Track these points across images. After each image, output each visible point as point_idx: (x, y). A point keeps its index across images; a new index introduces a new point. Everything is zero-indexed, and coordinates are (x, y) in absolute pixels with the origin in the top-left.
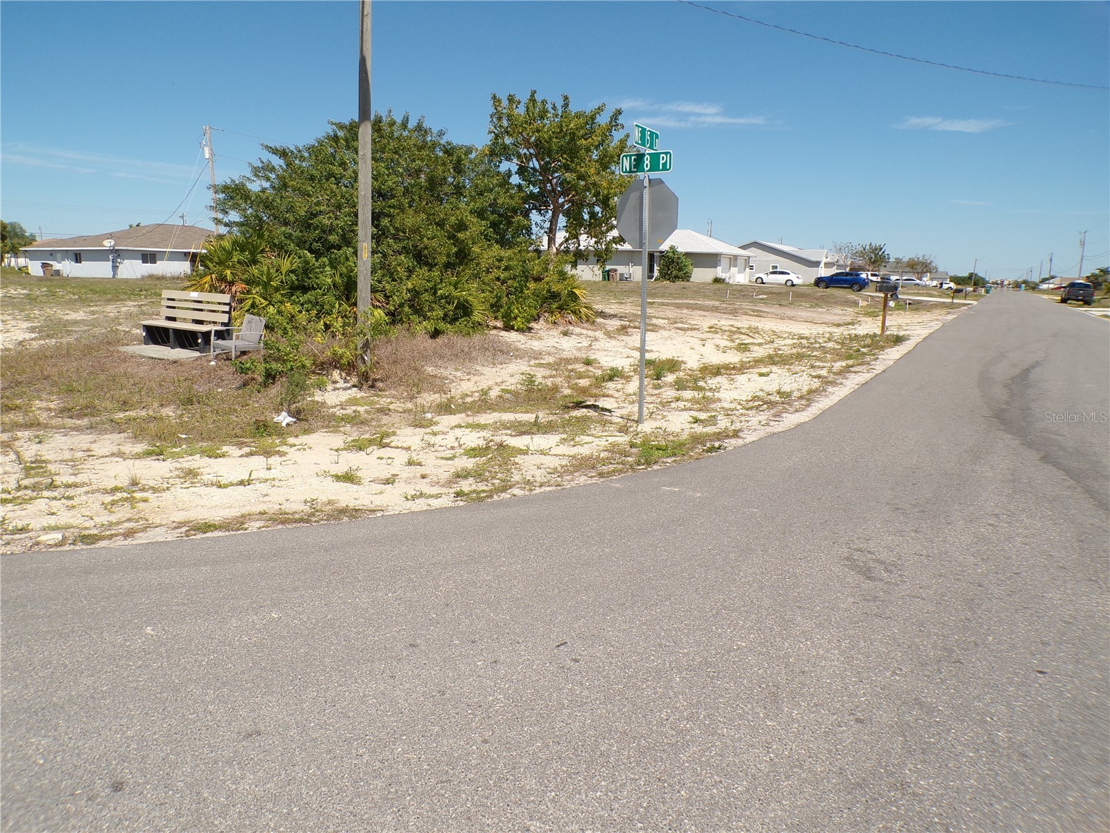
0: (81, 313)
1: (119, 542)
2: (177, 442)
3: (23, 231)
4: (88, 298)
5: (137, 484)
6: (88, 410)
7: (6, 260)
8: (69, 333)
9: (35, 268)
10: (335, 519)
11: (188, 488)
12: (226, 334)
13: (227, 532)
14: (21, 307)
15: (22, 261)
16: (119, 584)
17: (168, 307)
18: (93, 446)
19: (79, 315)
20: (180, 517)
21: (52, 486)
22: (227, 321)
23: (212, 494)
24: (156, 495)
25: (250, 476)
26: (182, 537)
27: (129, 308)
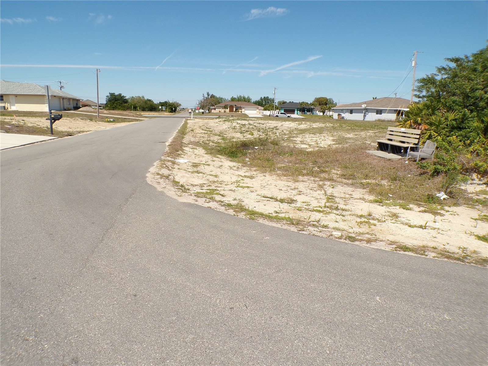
0: (352, 134)
1: (364, 244)
2: (388, 198)
3: (333, 101)
4: (354, 128)
5: (371, 216)
6: (352, 177)
7: (326, 113)
8: (347, 142)
9: (335, 116)
10: (480, 264)
11: (394, 223)
12: (415, 149)
13: (416, 254)
14: (330, 131)
15: (331, 113)
16: (365, 267)
17: (390, 134)
18: (353, 193)
19: (351, 136)
20: (391, 238)
21: (337, 209)
22: (417, 143)
23: (406, 230)
24: (380, 223)
25: (426, 224)
26: (393, 250)
27: (370, 134)
